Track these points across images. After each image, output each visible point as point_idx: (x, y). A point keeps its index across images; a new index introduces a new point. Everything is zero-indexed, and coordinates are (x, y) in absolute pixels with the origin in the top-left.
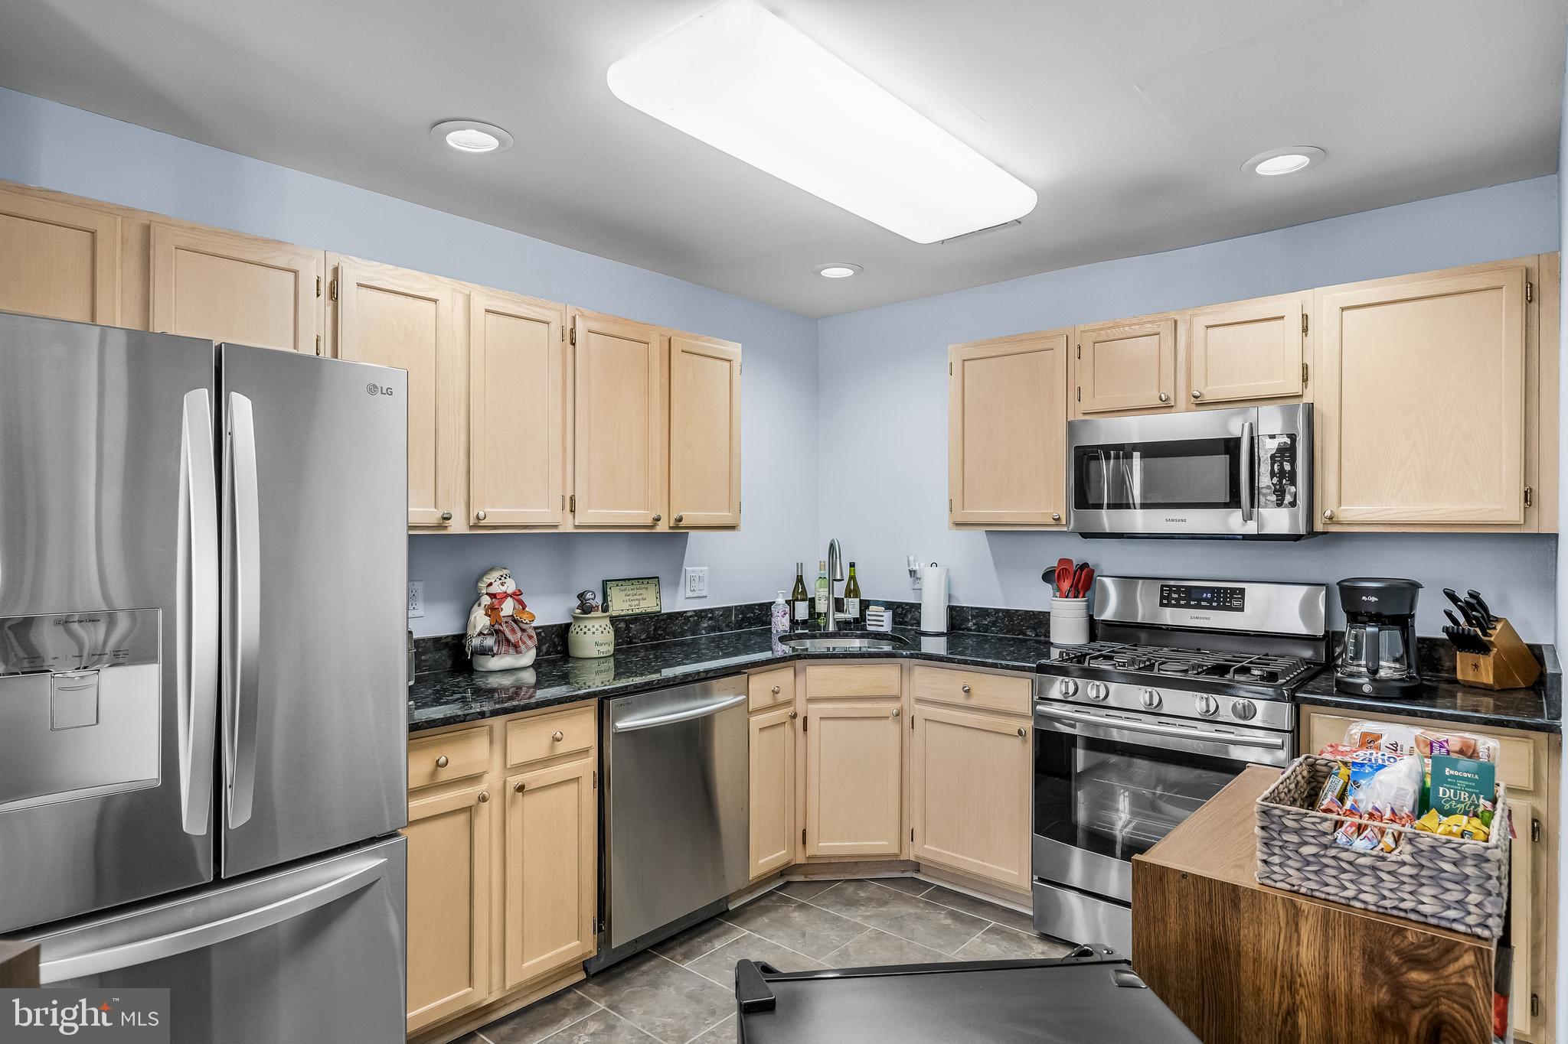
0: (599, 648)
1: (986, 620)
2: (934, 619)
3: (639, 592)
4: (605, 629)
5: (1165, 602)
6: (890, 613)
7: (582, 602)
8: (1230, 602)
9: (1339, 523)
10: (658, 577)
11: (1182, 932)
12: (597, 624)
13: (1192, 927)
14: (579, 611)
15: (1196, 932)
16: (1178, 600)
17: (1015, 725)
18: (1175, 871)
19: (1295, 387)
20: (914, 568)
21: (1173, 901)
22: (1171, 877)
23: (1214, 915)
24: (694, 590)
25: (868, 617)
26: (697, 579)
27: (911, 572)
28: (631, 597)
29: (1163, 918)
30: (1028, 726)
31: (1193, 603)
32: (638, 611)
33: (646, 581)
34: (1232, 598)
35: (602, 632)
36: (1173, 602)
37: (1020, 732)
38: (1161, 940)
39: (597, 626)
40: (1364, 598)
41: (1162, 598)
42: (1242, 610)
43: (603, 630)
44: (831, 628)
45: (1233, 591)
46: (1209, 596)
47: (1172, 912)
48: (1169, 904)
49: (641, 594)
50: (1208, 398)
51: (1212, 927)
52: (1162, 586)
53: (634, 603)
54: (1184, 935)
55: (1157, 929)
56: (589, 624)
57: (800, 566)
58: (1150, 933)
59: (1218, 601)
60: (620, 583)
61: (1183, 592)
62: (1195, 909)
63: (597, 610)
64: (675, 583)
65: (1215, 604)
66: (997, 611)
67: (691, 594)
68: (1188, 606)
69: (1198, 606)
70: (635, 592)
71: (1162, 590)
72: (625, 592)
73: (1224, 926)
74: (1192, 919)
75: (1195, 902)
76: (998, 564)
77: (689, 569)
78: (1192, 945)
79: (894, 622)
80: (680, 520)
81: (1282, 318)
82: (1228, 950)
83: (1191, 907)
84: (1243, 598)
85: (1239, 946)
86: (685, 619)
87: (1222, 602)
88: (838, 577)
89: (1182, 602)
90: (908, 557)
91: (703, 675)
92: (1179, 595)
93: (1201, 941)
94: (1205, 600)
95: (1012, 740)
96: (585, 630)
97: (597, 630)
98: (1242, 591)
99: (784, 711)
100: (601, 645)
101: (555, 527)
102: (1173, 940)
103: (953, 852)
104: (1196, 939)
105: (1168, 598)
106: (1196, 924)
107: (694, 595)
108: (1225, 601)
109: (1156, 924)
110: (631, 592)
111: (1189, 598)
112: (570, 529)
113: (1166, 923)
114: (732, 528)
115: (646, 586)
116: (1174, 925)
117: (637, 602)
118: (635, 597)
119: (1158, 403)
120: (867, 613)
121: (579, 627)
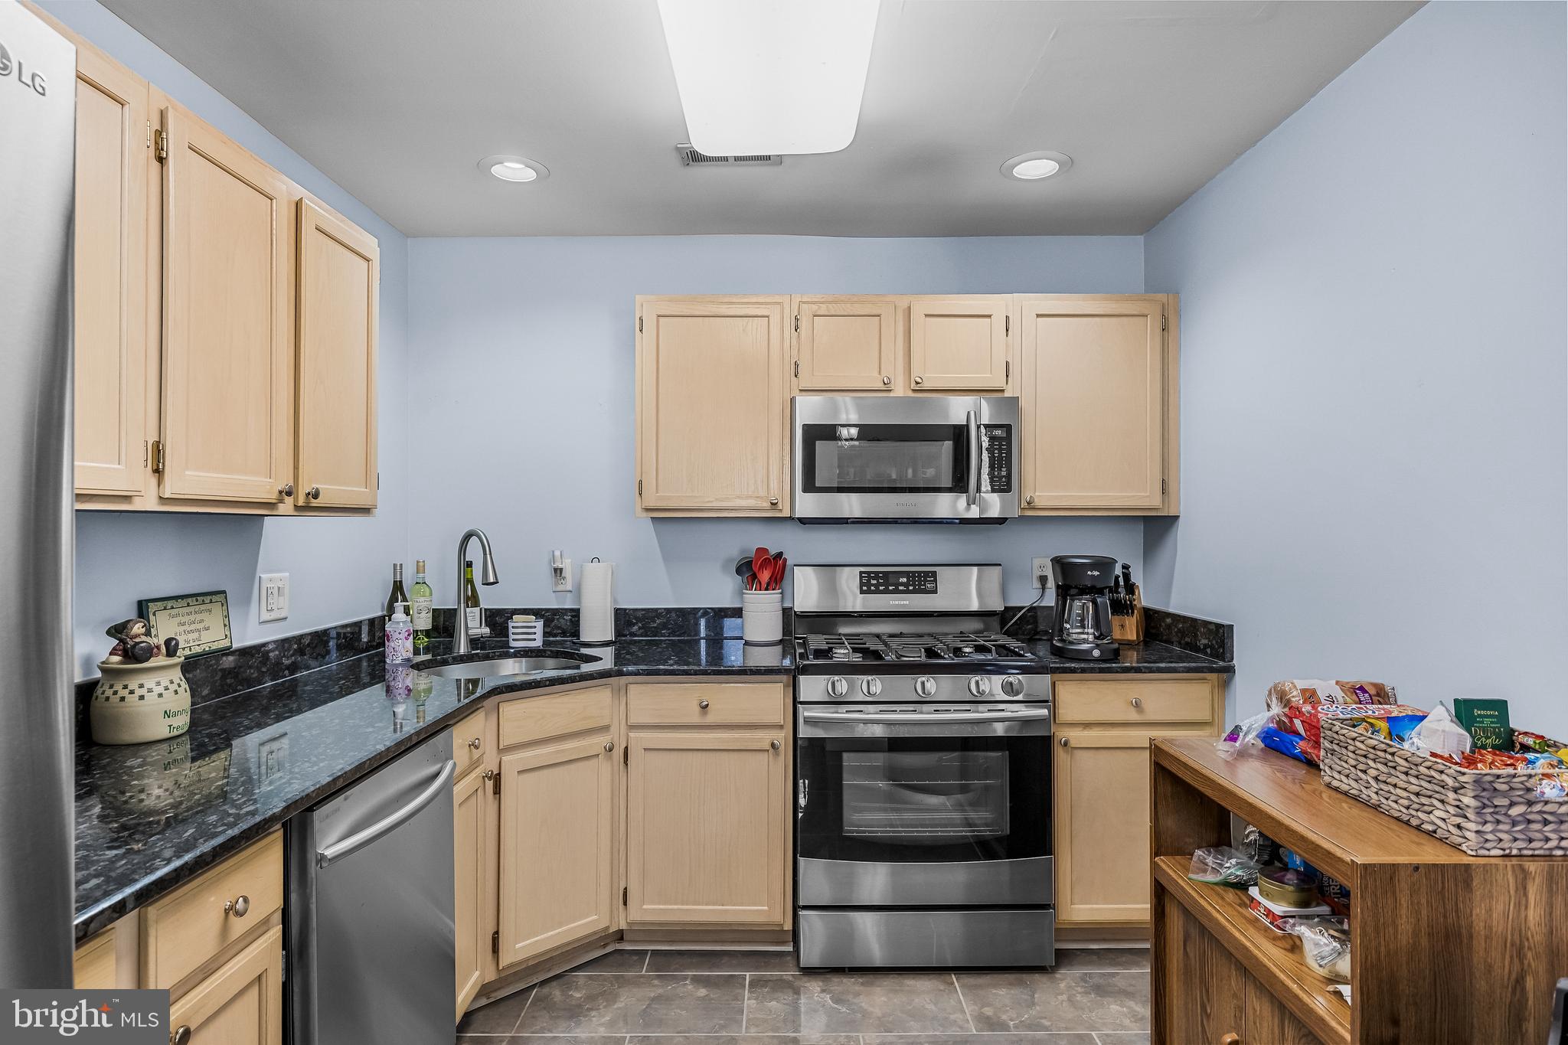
0: (169, 721)
1: (655, 622)
2: (597, 627)
3: (199, 617)
4: (179, 686)
5: (865, 588)
6: (540, 624)
7: (121, 640)
8: (925, 585)
9: (1034, 509)
10: (224, 592)
11: (1413, 931)
12: (164, 678)
13: (1424, 923)
14: (116, 659)
15: (1428, 926)
16: (877, 586)
17: (765, 738)
18: (1406, 865)
19: (998, 382)
20: (560, 566)
21: (1404, 901)
22: (1402, 873)
23: (1447, 902)
24: (272, 610)
25: (511, 630)
26: (275, 591)
27: (556, 570)
28: (187, 628)
29: (1394, 922)
30: (783, 737)
31: (891, 588)
32: (198, 650)
33: (207, 599)
34: (925, 581)
35: (176, 692)
36: (872, 588)
37: (773, 745)
38: (1391, 947)
39: (165, 682)
40: (1089, 573)
41: (862, 584)
42: (935, 592)
43: (176, 687)
44: (463, 648)
45: (927, 573)
46: (905, 580)
47: (1404, 912)
48: (1400, 904)
49: (201, 621)
50: (927, 385)
51: (1445, 917)
52: (861, 573)
53: (191, 636)
54: (1416, 934)
55: (1387, 936)
56: (149, 681)
57: (397, 568)
58: (1380, 943)
59: (914, 585)
60: (170, 604)
61: (881, 578)
62: (1427, 902)
63: (157, 655)
64: (247, 600)
65: (911, 588)
66: (668, 611)
67: (266, 616)
68: (886, 592)
69: (896, 591)
70: (192, 617)
71: (861, 577)
72: (177, 620)
73: (1457, 911)
74: (1424, 912)
75: (1427, 894)
76: (668, 557)
77: (268, 576)
78: (1424, 942)
79: (546, 634)
80: (316, 496)
81: (989, 316)
82: (1460, 935)
83: (1424, 901)
84: (935, 581)
85: (1471, 927)
86: (263, 656)
87: (917, 585)
88: (492, 580)
89: (881, 588)
90: (553, 552)
91: (415, 740)
92: (878, 581)
93: (1433, 934)
94: (902, 584)
95: (764, 757)
96: (139, 692)
97: (167, 689)
98: (934, 574)
99: (473, 775)
100: (175, 715)
101: (127, 498)
102: (1404, 942)
103: (683, 904)
104: (1429, 934)
105: (868, 584)
106: (1428, 916)
107: (272, 618)
108: (920, 585)
109: (1387, 931)
110: (186, 619)
111: (887, 584)
112: (152, 505)
113: (1397, 925)
114: (365, 511)
115: (209, 606)
116: (1405, 925)
117: (196, 635)
118: (193, 627)
119: (881, 386)
120: (511, 624)
121: (125, 687)
